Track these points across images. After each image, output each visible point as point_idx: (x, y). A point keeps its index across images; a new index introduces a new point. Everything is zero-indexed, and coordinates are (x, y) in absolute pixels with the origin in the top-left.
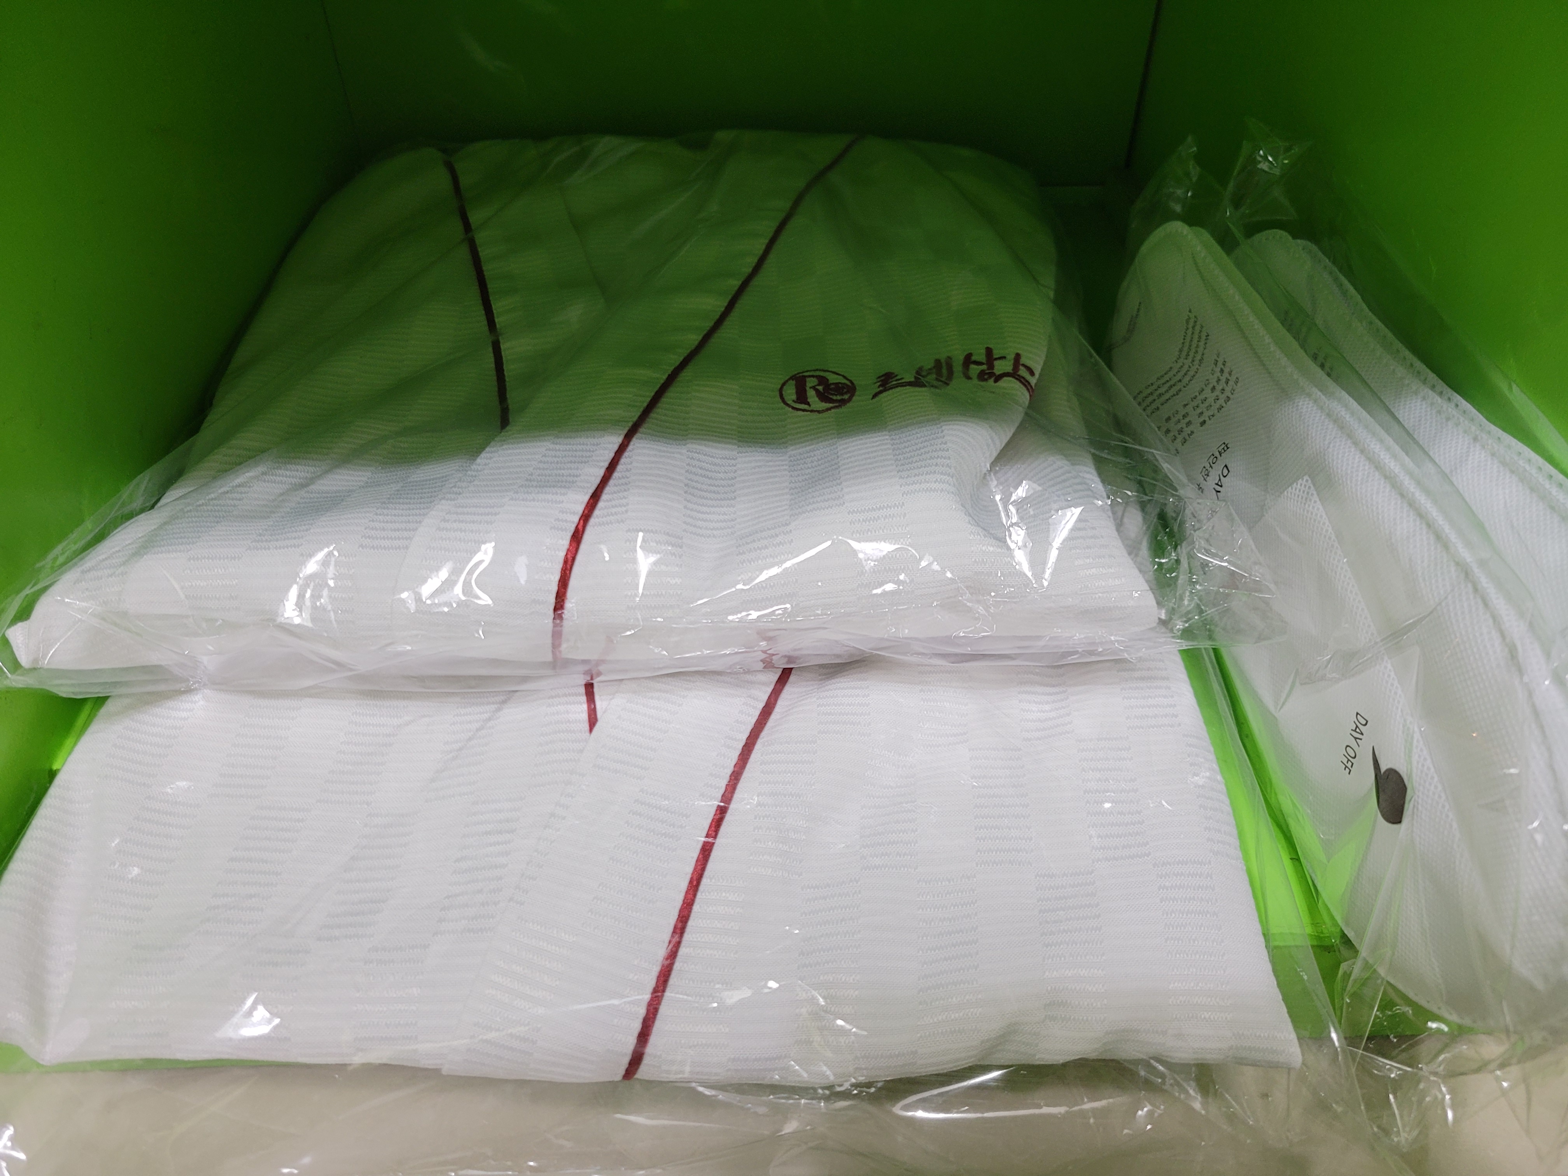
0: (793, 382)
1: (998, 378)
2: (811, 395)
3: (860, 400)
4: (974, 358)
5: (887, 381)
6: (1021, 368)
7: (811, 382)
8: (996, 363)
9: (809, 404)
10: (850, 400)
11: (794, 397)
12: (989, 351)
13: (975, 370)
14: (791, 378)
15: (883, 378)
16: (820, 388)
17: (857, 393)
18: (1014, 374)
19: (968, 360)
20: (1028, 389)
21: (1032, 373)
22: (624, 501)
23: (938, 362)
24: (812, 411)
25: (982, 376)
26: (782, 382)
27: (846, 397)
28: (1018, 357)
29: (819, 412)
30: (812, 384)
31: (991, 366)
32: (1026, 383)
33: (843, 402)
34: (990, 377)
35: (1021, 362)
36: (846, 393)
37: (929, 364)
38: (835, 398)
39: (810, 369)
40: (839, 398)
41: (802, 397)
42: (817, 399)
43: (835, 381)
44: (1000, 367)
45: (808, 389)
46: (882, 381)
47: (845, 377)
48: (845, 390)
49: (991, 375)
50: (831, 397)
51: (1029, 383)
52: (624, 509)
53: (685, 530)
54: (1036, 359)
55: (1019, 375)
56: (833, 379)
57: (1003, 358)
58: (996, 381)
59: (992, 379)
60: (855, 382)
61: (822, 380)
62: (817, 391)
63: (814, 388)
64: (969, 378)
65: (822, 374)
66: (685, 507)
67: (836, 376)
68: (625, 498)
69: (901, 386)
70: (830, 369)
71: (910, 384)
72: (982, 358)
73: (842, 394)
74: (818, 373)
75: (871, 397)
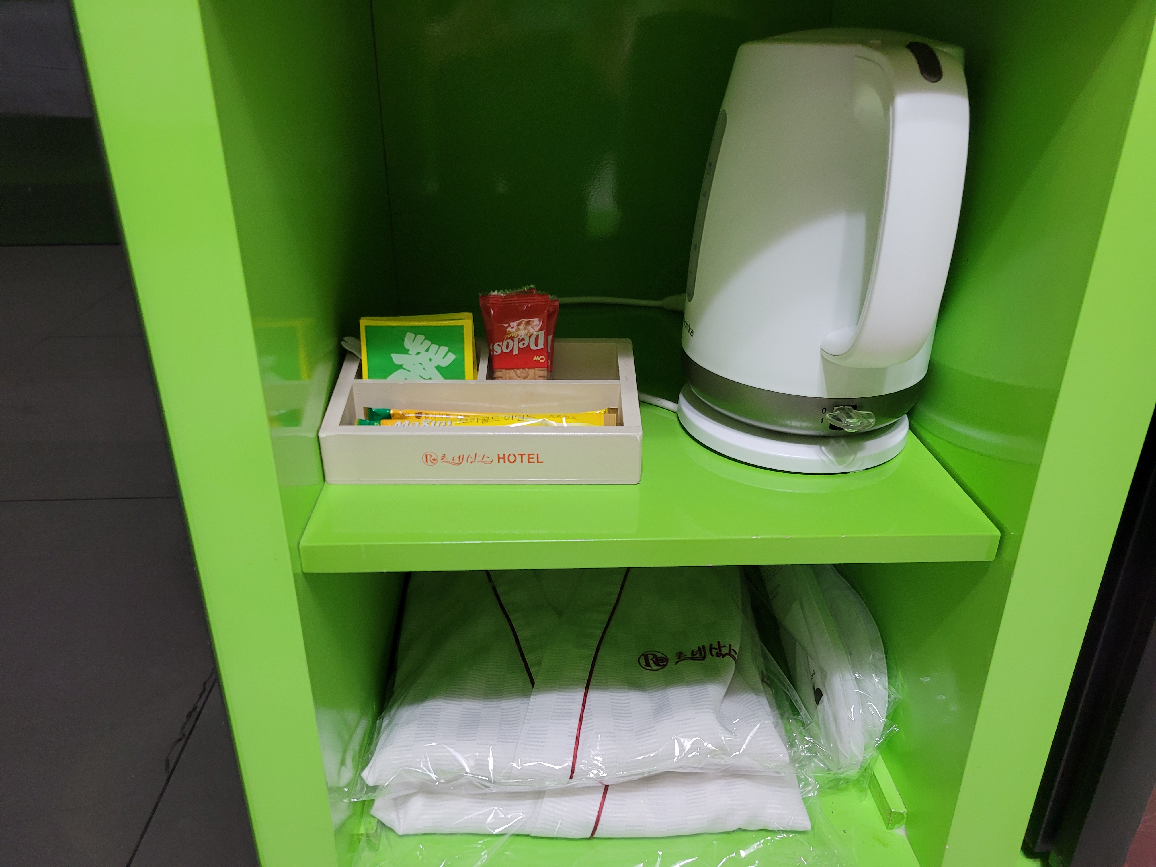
0: (643, 657)
1: (724, 656)
2: (651, 662)
3: (671, 664)
4: (713, 646)
5: (680, 656)
6: (732, 651)
7: (650, 657)
8: (722, 649)
9: (651, 667)
10: (667, 664)
11: (644, 664)
12: (719, 643)
13: (714, 652)
14: (642, 655)
15: (678, 654)
16: (654, 659)
17: (669, 661)
18: (729, 654)
19: (711, 647)
20: (735, 661)
21: (736, 653)
22: (591, 721)
23: (699, 648)
24: (653, 670)
25: (718, 655)
26: (639, 657)
27: (665, 663)
28: (730, 645)
29: (656, 670)
30: (651, 658)
31: (720, 650)
32: (734, 658)
33: (664, 666)
34: (721, 656)
35: (732, 648)
36: (665, 662)
37: (696, 649)
38: (661, 664)
39: (648, 651)
40: (662, 664)
41: (648, 664)
42: (654, 665)
43: (659, 656)
44: (725, 650)
45: (649, 659)
46: (678, 656)
47: (663, 654)
48: (664, 660)
49: (721, 654)
50: (659, 663)
51: (735, 658)
52: (591, 724)
53: (615, 729)
54: (736, 647)
55: (732, 655)
56: (659, 655)
57: (724, 646)
58: (723, 657)
59: (722, 657)
60: (668, 656)
61: (654, 656)
62: (653, 661)
63: (652, 659)
64: (713, 655)
65: (655, 653)
66: (614, 719)
67: (660, 654)
68: (591, 719)
69: (687, 659)
70: (656, 650)
71: (690, 658)
72: (716, 646)
73: (663, 662)
74: (652, 653)
75: (675, 663)
